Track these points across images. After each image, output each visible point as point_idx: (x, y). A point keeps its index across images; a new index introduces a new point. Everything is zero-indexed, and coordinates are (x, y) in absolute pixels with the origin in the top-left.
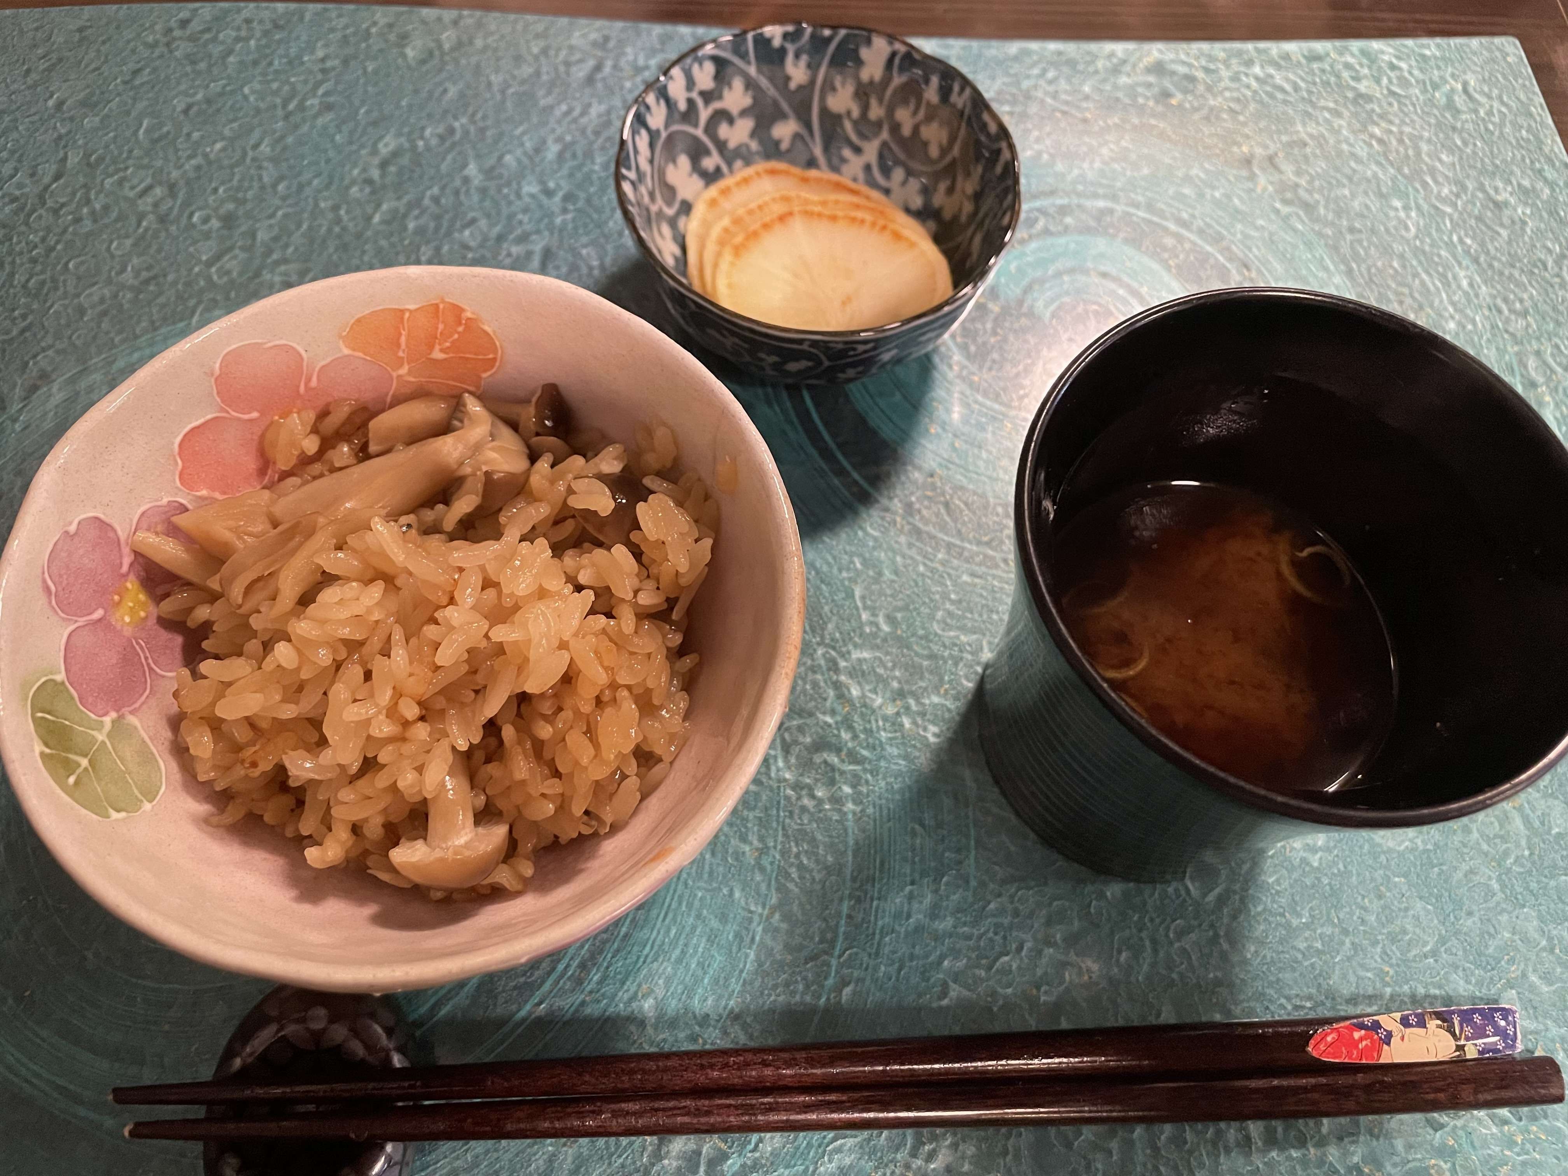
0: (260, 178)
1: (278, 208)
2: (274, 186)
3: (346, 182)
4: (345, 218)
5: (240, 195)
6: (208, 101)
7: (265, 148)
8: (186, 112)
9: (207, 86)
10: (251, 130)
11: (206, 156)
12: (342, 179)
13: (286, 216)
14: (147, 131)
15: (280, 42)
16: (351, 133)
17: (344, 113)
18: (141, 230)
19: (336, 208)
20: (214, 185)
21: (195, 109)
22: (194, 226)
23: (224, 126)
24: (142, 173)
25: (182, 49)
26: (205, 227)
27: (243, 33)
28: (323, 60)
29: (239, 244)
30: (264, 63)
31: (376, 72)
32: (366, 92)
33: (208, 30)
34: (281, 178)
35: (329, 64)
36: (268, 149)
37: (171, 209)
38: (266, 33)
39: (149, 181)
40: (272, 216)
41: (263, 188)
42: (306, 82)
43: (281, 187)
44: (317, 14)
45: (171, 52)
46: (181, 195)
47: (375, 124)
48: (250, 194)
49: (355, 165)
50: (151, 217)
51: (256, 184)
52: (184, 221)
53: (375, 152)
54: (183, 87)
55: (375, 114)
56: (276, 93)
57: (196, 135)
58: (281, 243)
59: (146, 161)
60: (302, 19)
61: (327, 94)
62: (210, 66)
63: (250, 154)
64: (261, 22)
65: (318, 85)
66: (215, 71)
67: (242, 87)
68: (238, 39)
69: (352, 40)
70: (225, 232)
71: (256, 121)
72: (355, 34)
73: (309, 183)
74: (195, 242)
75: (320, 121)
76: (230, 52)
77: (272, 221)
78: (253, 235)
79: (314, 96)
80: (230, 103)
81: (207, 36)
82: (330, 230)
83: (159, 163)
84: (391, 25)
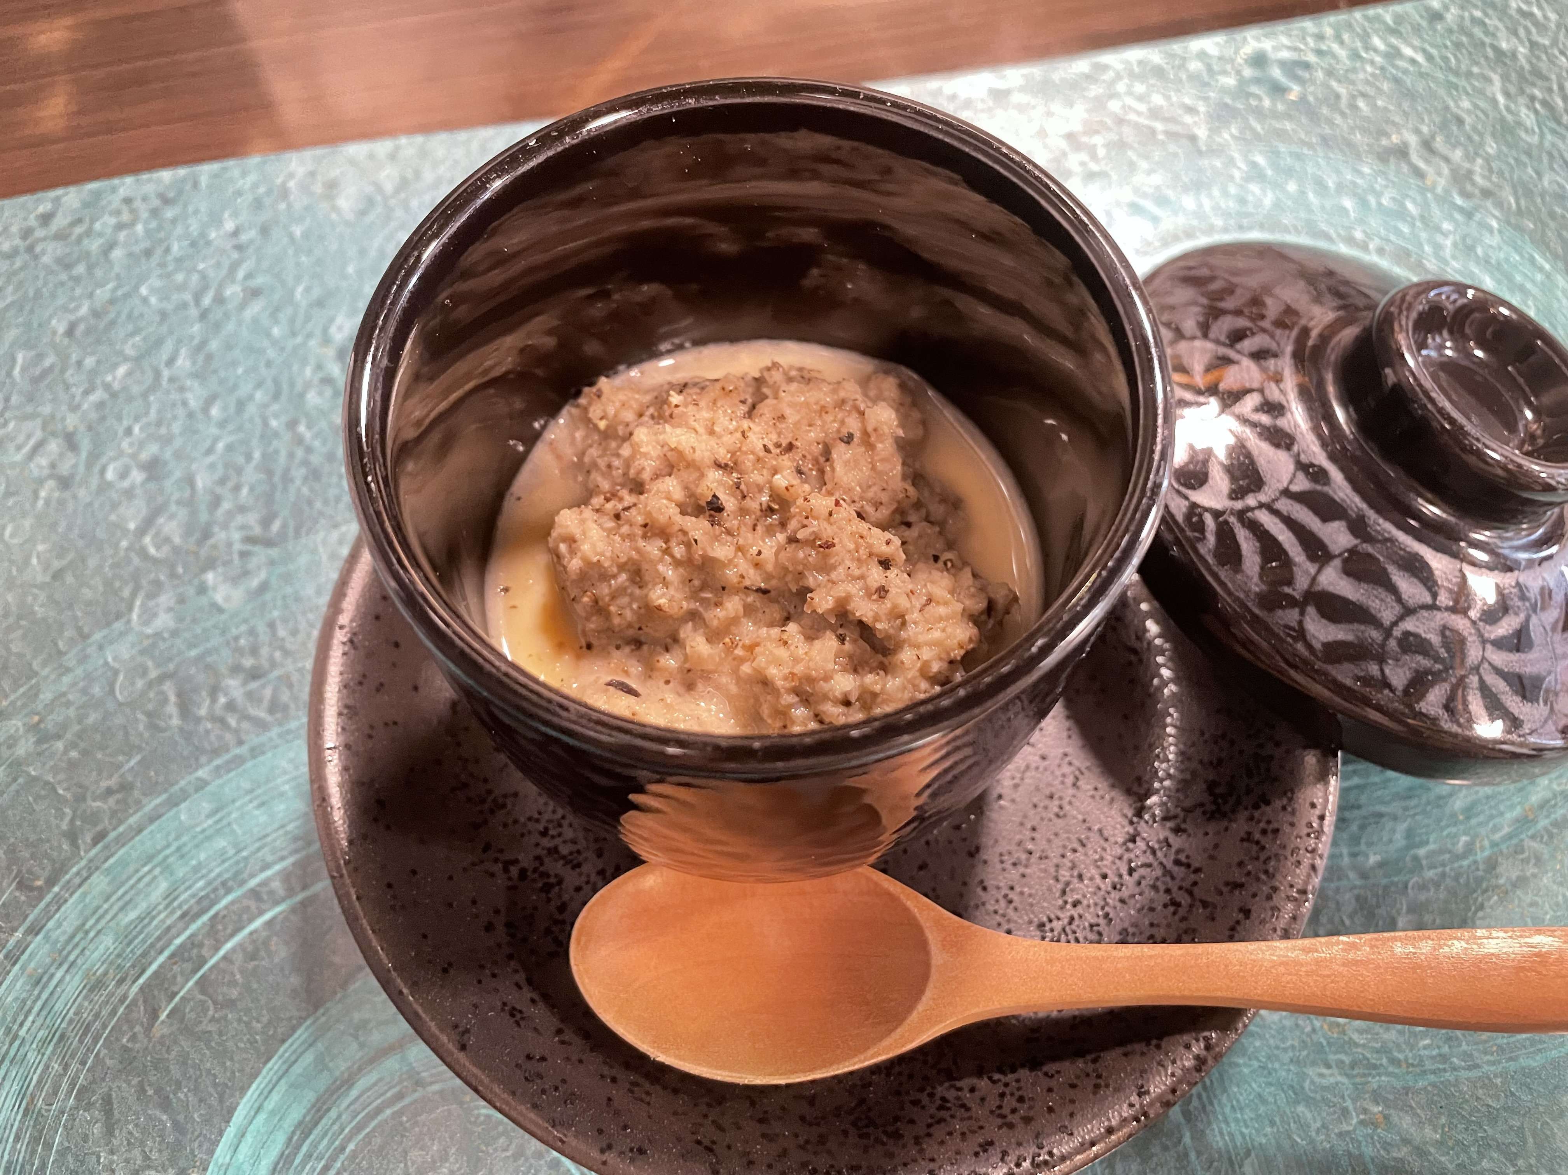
0: (185, 403)
1: (216, 440)
2: (206, 410)
3: (299, 387)
4: (308, 435)
5: (163, 431)
6: (96, 314)
7: (183, 362)
8: (70, 332)
9: (91, 295)
10: (159, 342)
11: (107, 387)
12: (292, 385)
13: (230, 448)
14: (24, 370)
15: (174, 221)
16: (292, 321)
17: (277, 297)
18: (40, 503)
19: (292, 424)
20: (125, 423)
21: (82, 327)
22: (110, 485)
23: (124, 342)
24: (28, 425)
25: (50, 251)
26: (126, 484)
27: (126, 217)
28: (236, 233)
29: (176, 496)
30: (159, 251)
31: (306, 235)
32: (298, 264)
33: (79, 221)
34: (210, 401)
35: (244, 238)
36: (188, 364)
37: (75, 466)
38: (155, 213)
39: (38, 435)
40: (210, 451)
41: (191, 415)
42: (218, 265)
43: (215, 411)
44: (216, 176)
45: (36, 257)
46: (85, 445)
47: (320, 303)
48: (176, 428)
49: (304, 362)
50: (51, 483)
51: (181, 412)
52: (95, 481)
53: (326, 340)
54: (60, 301)
55: (316, 292)
56: (182, 288)
57: (89, 362)
58: (230, 484)
59: (29, 409)
60: (196, 185)
61: (249, 276)
62: (90, 268)
63: (166, 373)
64: (145, 199)
65: (234, 267)
66: (99, 273)
67: (136, 288)
68: (120, 227)
69: (267, 201)
70: (152, 486)
71: (164, 329)
72: (269, 192)
73: (251, 397)
74: (115, 506)
75: (249, 313)
76: (111, 246)
77: (211, 459)
78: (190, 481)
79: (233, 281)
80: (125, 312)
81: (78, 230)
82: (291, 455)
83: (47, 409)
84: (312, 174)
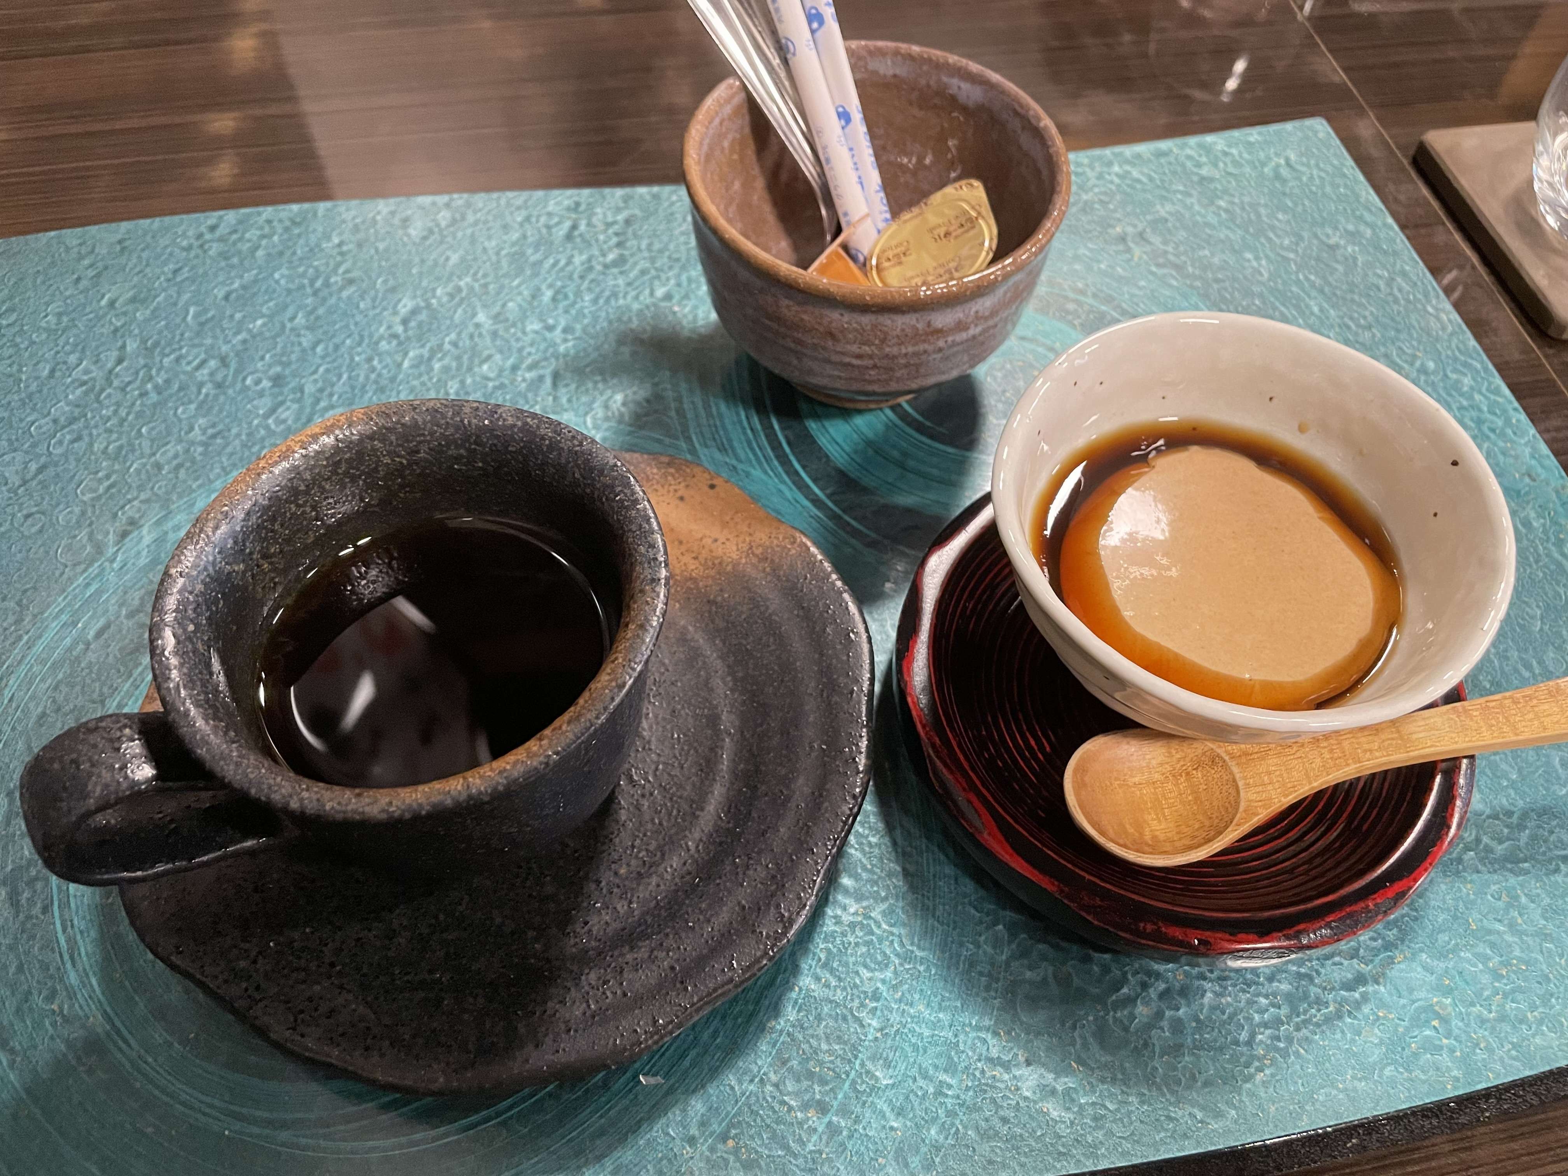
0: (300, 344)
1: (319, 366)
2: (313, 348)
3: (375, 339)
4: (379, 367)
5: (284, 359)
6: (244, 287)
7: (300, 320)
8: (227, 298)
9: (242, 277)
10: (286, 307)
11: (250, 331)
12: (371, 336)
13: (327, 371)
14: (194, 317)
15: (299, 236)
16: (374, 300)
17: (364, 285)
18: (202, 397)
19: (369, 360)
20: (260, 353)
21: (234, 295)
22: (248, 388)
23: (262, 305)
24: (196, 351)
25: (214, 249)
26: (259, 388)
27: (267, 230)
28: (340, 245)
29: (291, 397)
30: (288, 253)
31: (386, 250)
32: (380, 266)
33: (235, 231)
34: (318, 342)
35: (345, 248)
36: (303, 321)
37: (226, 376)
38: (287, 229)
39: (203, 356)
40: (315, 372)
41: (304, 351)
42: (327, 264)
43: (319, 349)
44: (328, 210)
45: (205, 252)
46: (233, 365)
47: (393, 290)
48: (294, 357)
49: (381, 323)
50: (209, 385)
51: (297, 349)
52: (239, 386)
53: (395, 313)
54: (221, 279)
55: (391, 283)
56: (303, 275)
57: (238, 316)
58: (326, 393)
59: (196, 341)
60: (315, 214)
61: (347, 271)
62: (241, 263)
63: (289, 325)
64: (280, 221)
65: (338, 265)
66: (246, 263)
67: (272, 275)
68: (263, 237)
69: (362, 227)
70: (276, 390)
71: (288, 300)
72: (363, 222)
73: (343, 342)
74: (251, 401)
75: (345, 294)
76: (257, 248)
77: (316, 376)
78: (301, 390)
79: (336, 274)
80: (263, 288)
81: (235, 237)
82: (367, 378)
83: (209, 341)
84: (393, 213)
